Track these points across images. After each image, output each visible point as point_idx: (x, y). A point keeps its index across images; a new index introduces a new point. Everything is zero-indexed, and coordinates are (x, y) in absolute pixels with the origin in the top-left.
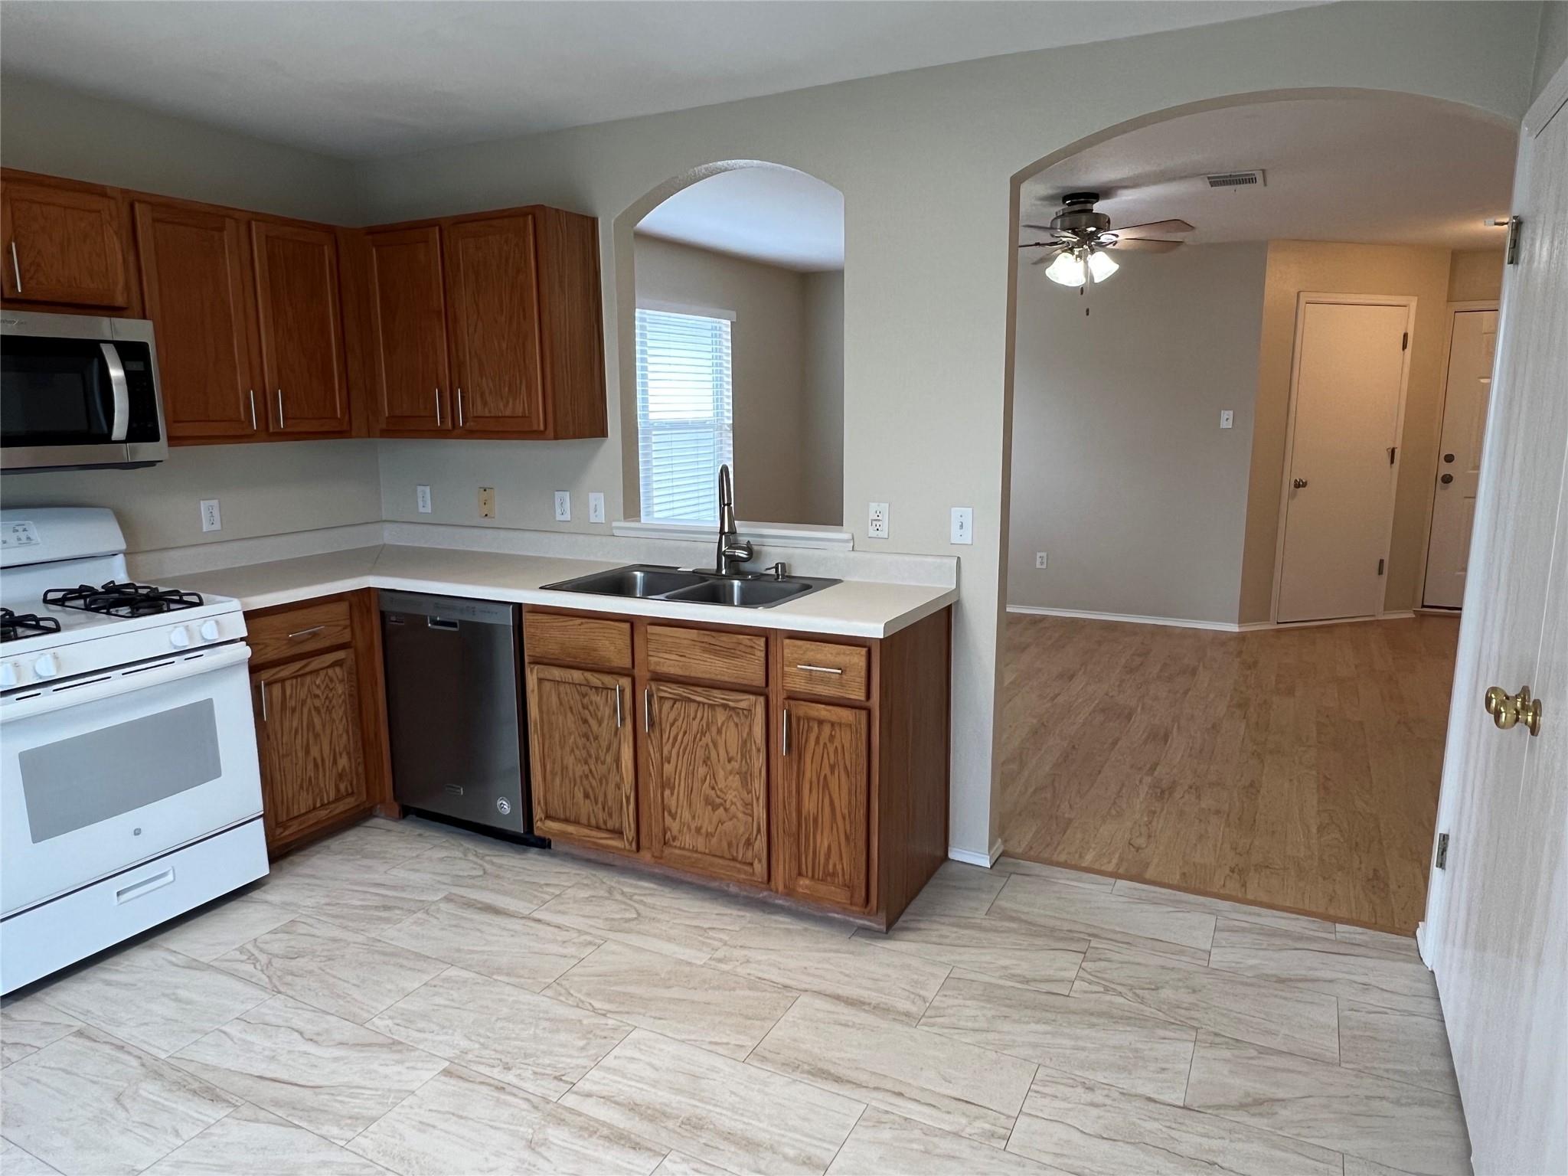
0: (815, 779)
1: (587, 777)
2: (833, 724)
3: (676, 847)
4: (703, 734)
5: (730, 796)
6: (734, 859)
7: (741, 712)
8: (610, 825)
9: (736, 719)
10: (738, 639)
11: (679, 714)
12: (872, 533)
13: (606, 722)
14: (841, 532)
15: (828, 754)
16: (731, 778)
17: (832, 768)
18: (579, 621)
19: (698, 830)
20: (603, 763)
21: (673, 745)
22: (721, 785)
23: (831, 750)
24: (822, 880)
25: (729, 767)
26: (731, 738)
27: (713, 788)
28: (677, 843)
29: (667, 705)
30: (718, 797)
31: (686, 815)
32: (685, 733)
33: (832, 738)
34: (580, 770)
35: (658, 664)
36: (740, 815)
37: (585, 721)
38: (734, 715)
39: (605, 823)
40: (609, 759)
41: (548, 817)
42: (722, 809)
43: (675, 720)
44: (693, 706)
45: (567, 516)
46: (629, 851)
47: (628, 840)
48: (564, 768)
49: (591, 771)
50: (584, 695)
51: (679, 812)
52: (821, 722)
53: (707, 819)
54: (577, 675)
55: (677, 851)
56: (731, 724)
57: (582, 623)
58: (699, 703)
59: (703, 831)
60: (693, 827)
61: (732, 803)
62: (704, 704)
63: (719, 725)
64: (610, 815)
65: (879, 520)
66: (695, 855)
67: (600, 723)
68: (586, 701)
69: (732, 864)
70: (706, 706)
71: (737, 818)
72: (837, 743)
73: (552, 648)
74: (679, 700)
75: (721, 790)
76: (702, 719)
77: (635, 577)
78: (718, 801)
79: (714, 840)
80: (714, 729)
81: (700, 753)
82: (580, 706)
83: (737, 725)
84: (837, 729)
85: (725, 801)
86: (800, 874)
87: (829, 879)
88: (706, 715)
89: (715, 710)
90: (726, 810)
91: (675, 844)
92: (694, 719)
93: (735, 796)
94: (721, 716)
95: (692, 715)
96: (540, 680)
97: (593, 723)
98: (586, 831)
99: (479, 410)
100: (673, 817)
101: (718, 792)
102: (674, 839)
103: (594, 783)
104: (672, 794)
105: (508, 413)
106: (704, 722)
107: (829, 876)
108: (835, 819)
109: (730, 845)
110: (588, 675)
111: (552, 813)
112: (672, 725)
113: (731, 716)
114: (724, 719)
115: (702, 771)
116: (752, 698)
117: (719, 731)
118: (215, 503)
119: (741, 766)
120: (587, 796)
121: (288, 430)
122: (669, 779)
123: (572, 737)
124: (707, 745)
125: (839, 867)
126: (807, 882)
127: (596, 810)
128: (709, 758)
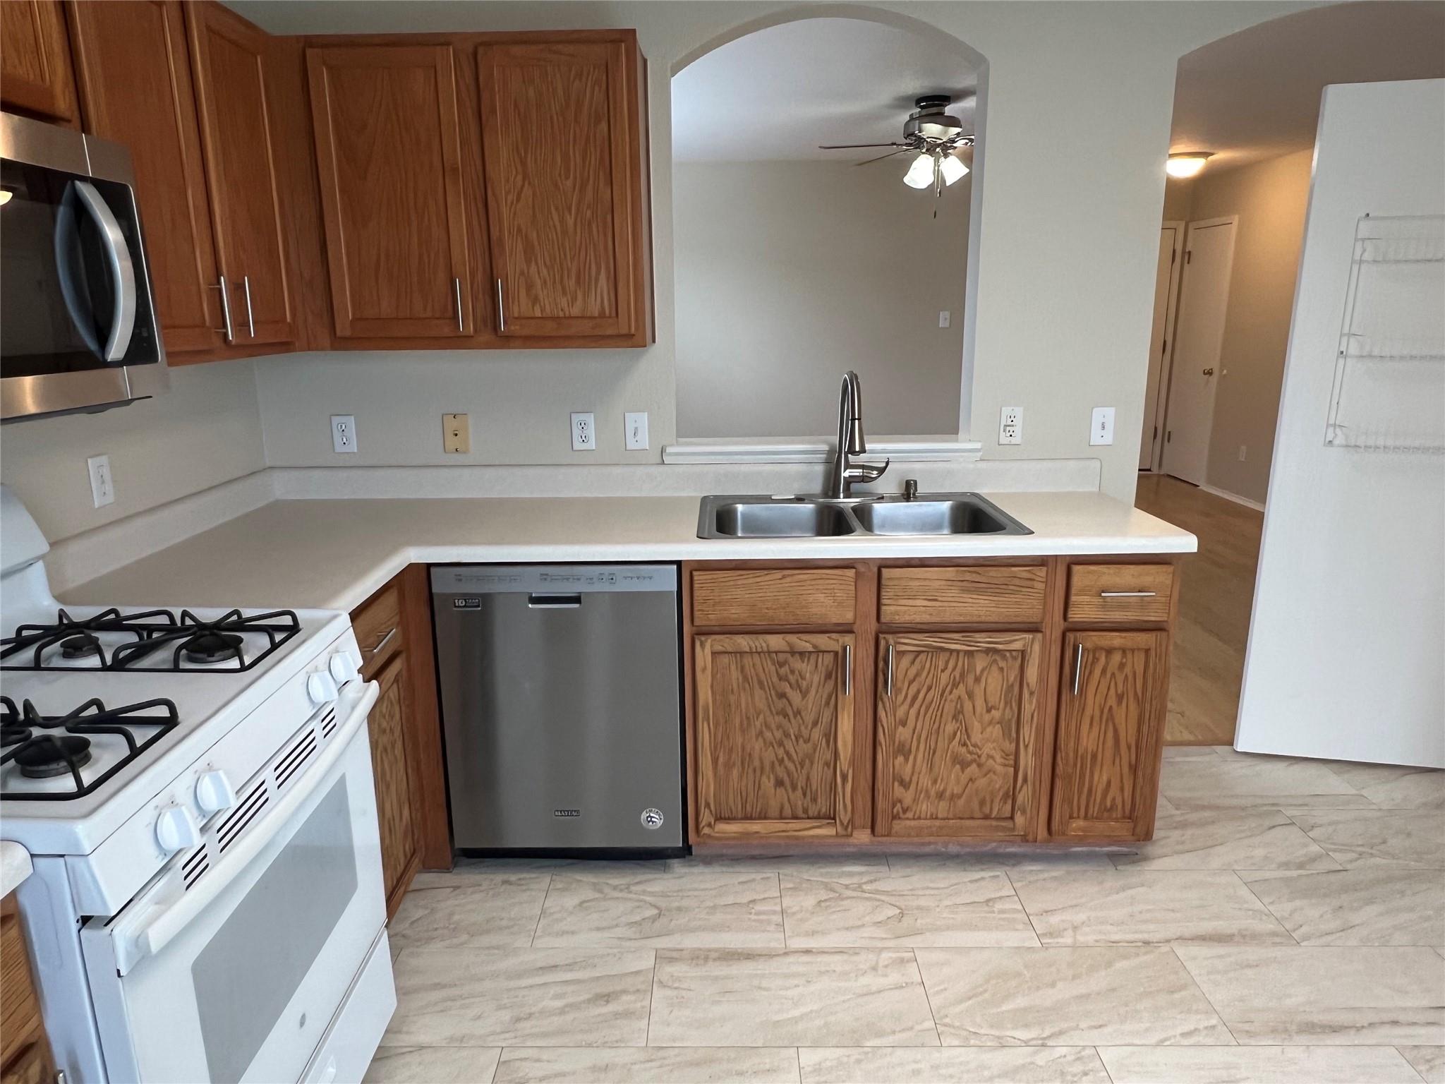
1: (781, 761)
3: (908, 819)
4: (955, 685)
5: (988, 749)
6: (986, 817)
7: (1008, 654)
8: (813, 811)
9: (1002, 664)
10: (1012, 571)
11: (923, 668)
12: (1004, 439)
13: (813, 692)
16: (989, 729)
17: (1120, 698)
18: (778, 574)
19: (940, 796)
20: (807, 741)
21: (911, 705)
22: (976, 737)
24: (1097, 818)
25: (987, 717)
26: (994, 683)
27: (965, 745)
28: (910, 815)
29: (905, 661)
30: (971, 753)
31: (925, 781)
32: (929, 688)
34: (769, 755)
35: (897, 613)
36: (999, 768)
37: (782, 695)
38: (998, 658)
39: (805, 811)
40: (817, 734)
41: (719, 818)
42: (974, 766)
43: (917, 675)
44: (943, 657)
45: (592, 444)
46: (843, 836)
47: (842, 823)
48: (747, 758)
49: (787, 753)
50: (781, 665)
51: (915, 779)
52: (1109, 651)
53: (953, 780)
54: (776, 642)
55: (913, 823)
56: (994, 668)
57: (784, 577)
58: (951, 651)
59: (948, 794)
60: (933, 793)
61: (990, 757)
62: (958, 652)
63: (978, 673)
64: (814, 800)
65: (1013, 426)
66: (937, 823)
67: (805, 694)
68: (783, 671)
69: (988, 822)
70: (961, 655)
71: (994, 773)
72: (1128, 670)
73: (736, 613)
74: (920, 652)
75: (975, 746)
76: (954, 669)
78: (969, 757)
79: (961, 802)
80: (970, 679)
81: (949, 708)
82: (775, 679)
83: (1001, 669)
84: (1129, 655)
85: (979, 757)
86: (1071, 817)
88: (960, 664)
89: (973, 655)
90: (979, 765)
91: (906, 816)
92: (943, 671)
93: (994, 748)
94: (980, 662)
95: (941, 666)
96: (714, 654)
97: (795, 697)
98: (779, 825)
100: (905, 785)
101: (971, 748)
102: (905, 811)
103: (790, 766)
104: (907, 760)
106: (957, 673)
107: (1107, 812)
108: (1119, 751)
109: (982, 803)
110: (793, 638)
111: (726, 814)
112: (911, 683)
113: (995, 661)
114: (985, 665)
115: (950, 727)
116: (1029, 636)
117: (977, 680)
118: (104, 460)
119: (1003, 714)
120: (779, 783)
122: (903, 745)
123: (761, 717)
124: (959, 697)
125: (1119, 801)
126: (1081, 823)
127: (792, 797)
128: (961, 712)
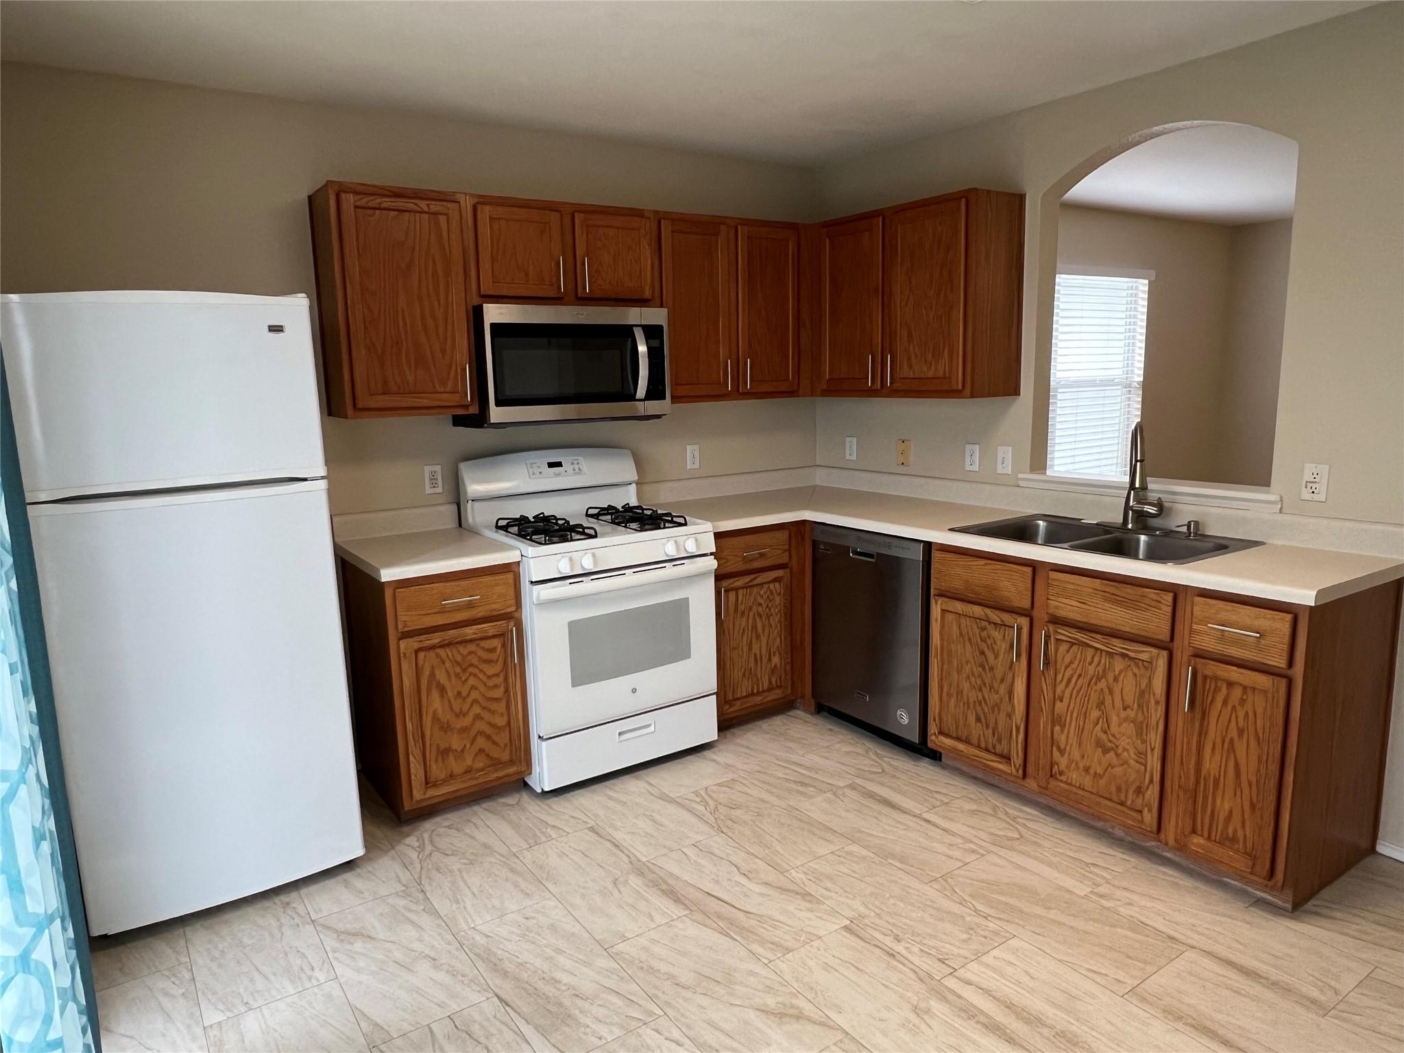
0: (1219, 740)
1: (980, 703)
2: (1245, 688)
3: (1062, 781)
4: (1099, 679)
5: (1123, 742)
6: (1122, 804)
7: (1140, 663)
8: (999, 749)
9: (1136, 670)
10: (1143, 592)
11: (1075, 657)
12: (1306, 495)
13: (1001, 656)
14: (1268, 493)
15: (1237, 717)
16: (1125, 725)
17: (1241, 732)
18: (983, 562)
19: (1087, 770)
20: (997, 692)
21: (1067, 685)
22: (1114, 728)
23: (1241, 714)
24: (1219, 843)
25: (1123, 714)
26: (1128, 686)
27: (1105, 732)
28: (1063, 778)
29: (1063, 648)
30: (1111, 742)
31: (1076, 754)
32: (1080, 676)
33: (1243, 702)
34: (973, 696)
35: (1057, 607)
36: (1132, 762)
37: (983, 653)
38: (1132, 664)
39: (994, 747)
40: (1003, 690)
41: (941, 733)
42: (1112, 753)
43: (1071, 662)
44: (1090, 652)
45: (976, 467)
46: (1015, 776)
47: (1015, 766)
48: (960, 693)
49: (984, 697)
50: (983, 629)
51: (1068, 748)
52: (1230, 684)
53: (1097, 761)
54: (977, 610)
55: (1062, 785)
56: (1130, 674)
57: (986, 564)
58: (1097, 649)
59: (1092, 771)
60: (1081, 765)
61: (1125, 749)
62: (1102, 651)
63: (1117, 673)
64: (1000, 741)
65: (1316, 482)
66: (1082, 793)
67: (996, 657)
68: (984, 634)
69: (1119, 807)
70: (1103, 653)
71: (1128, 765)
72: (1248, 707)
73: (957, 584)
74: (1075, 644)
75: (1113, 736)
76: (1098, 665)
77: (1038, 526)
78: (1110, 745)
79: (1102, 782)
80: (1110, 676)
81: (1094, 697)
82: (979, 639)
83: (1135, 675)
84: (1249, 692)
85: (1117, 747)
86: (1194, 831)
87: (1227, 843)
88: (1103, 661)
89: (1113, 658)
90: (1117, 755)
91: (1061, 778)
92: (1090, 664)
93: (1128, 744)
94: (1119, 664)
95: (1089, 659)
96: (944, 611)
97: (991, 657)
98: (977, 752)
99: (906, 372)
100: (1062, 752)
101: (1110, 736)
102: (1061, 773)
103: (986, 710)
104: (1062, 731)
105: (930, 374)
106: (1100, 669)
107: (1229, 841)
108: (1240, 784)
109: (1119, 789)
110: (988, 611)
111: (946, 730)
112: (1066, 667)
113: (1130, 666)
114: (1123, 667)
115: (1095, 714)
116: (1154, 651)
117: (1116, 679)
118: (696, 447)
119: (1136, 715)
120: (978, 720)
121: (752, 391)
122: (1060, 717)
123: (969, 665)
124: (1102, 689)
125: (1240, 833)
126: (1202, 841)
127: (986, 733)
128: (1103, 703)
